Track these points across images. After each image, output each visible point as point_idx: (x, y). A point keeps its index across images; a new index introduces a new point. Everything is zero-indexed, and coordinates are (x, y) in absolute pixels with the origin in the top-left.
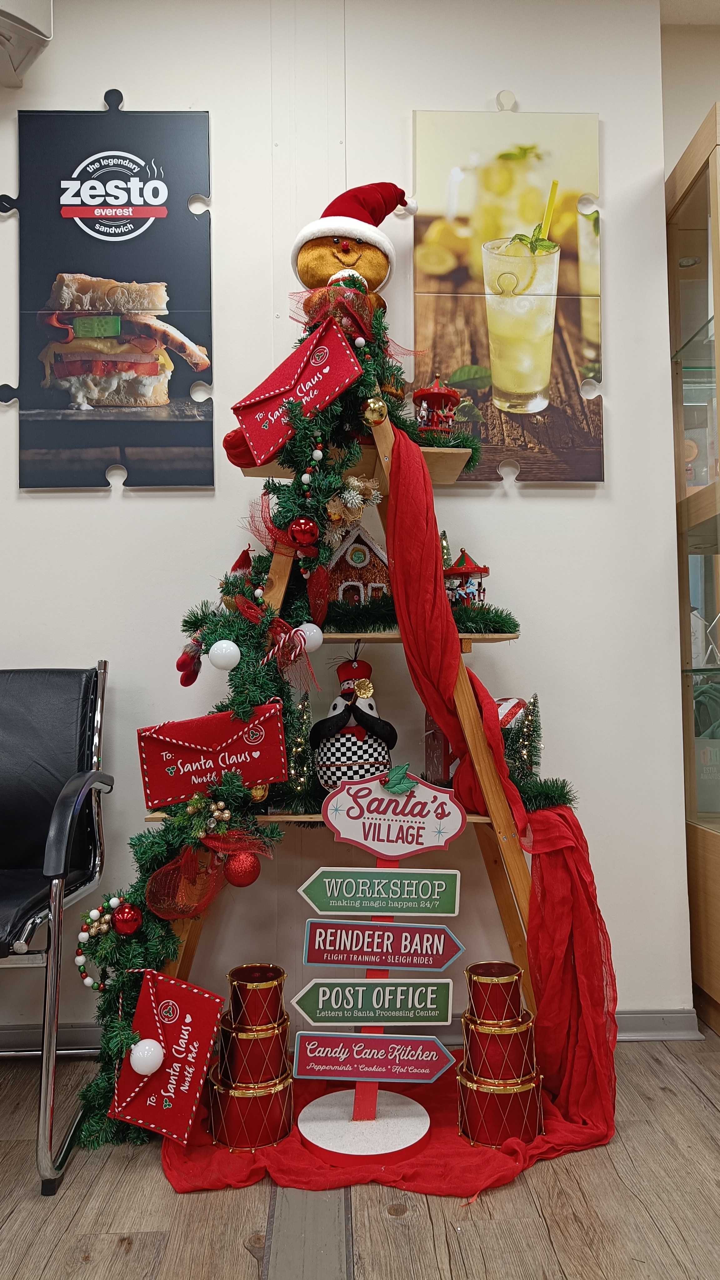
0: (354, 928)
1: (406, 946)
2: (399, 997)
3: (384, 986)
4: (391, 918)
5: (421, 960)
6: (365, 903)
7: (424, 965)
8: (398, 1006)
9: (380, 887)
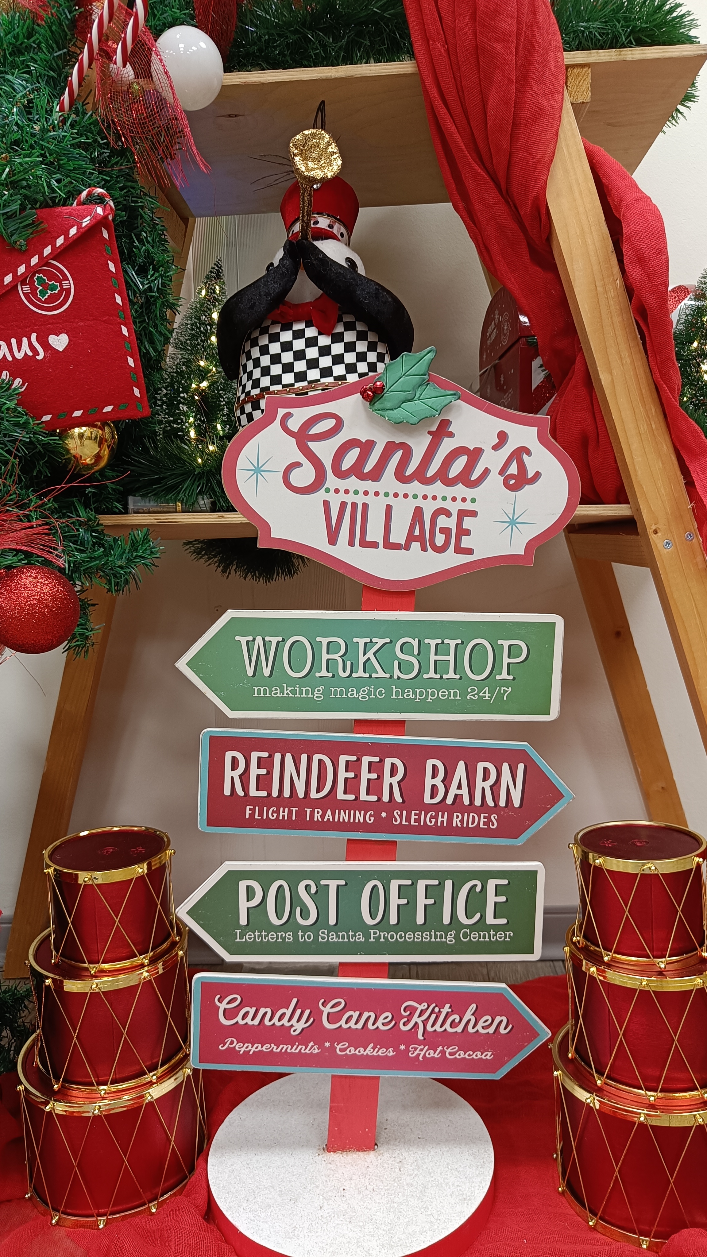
0: (312, 747)
1: (434, 788)
2: (422, 901)
3: (386, 877)
4: (398, 726)
5: (470, 820)
6: (336, 692)
7: (476, 832)
8: (420, 920)
9: (370, 654)
